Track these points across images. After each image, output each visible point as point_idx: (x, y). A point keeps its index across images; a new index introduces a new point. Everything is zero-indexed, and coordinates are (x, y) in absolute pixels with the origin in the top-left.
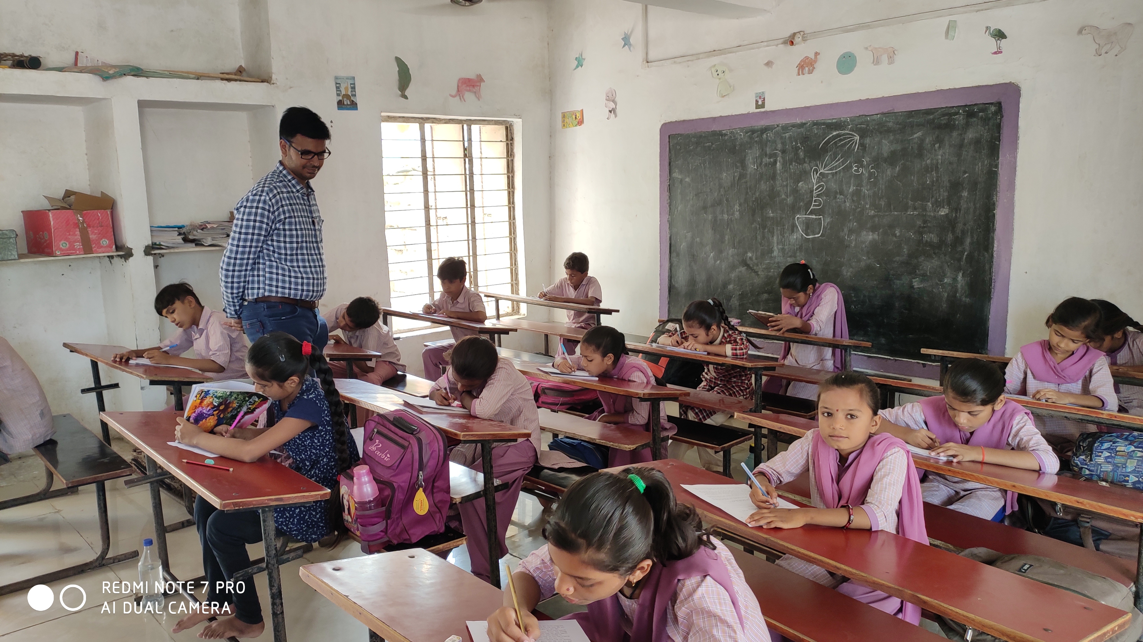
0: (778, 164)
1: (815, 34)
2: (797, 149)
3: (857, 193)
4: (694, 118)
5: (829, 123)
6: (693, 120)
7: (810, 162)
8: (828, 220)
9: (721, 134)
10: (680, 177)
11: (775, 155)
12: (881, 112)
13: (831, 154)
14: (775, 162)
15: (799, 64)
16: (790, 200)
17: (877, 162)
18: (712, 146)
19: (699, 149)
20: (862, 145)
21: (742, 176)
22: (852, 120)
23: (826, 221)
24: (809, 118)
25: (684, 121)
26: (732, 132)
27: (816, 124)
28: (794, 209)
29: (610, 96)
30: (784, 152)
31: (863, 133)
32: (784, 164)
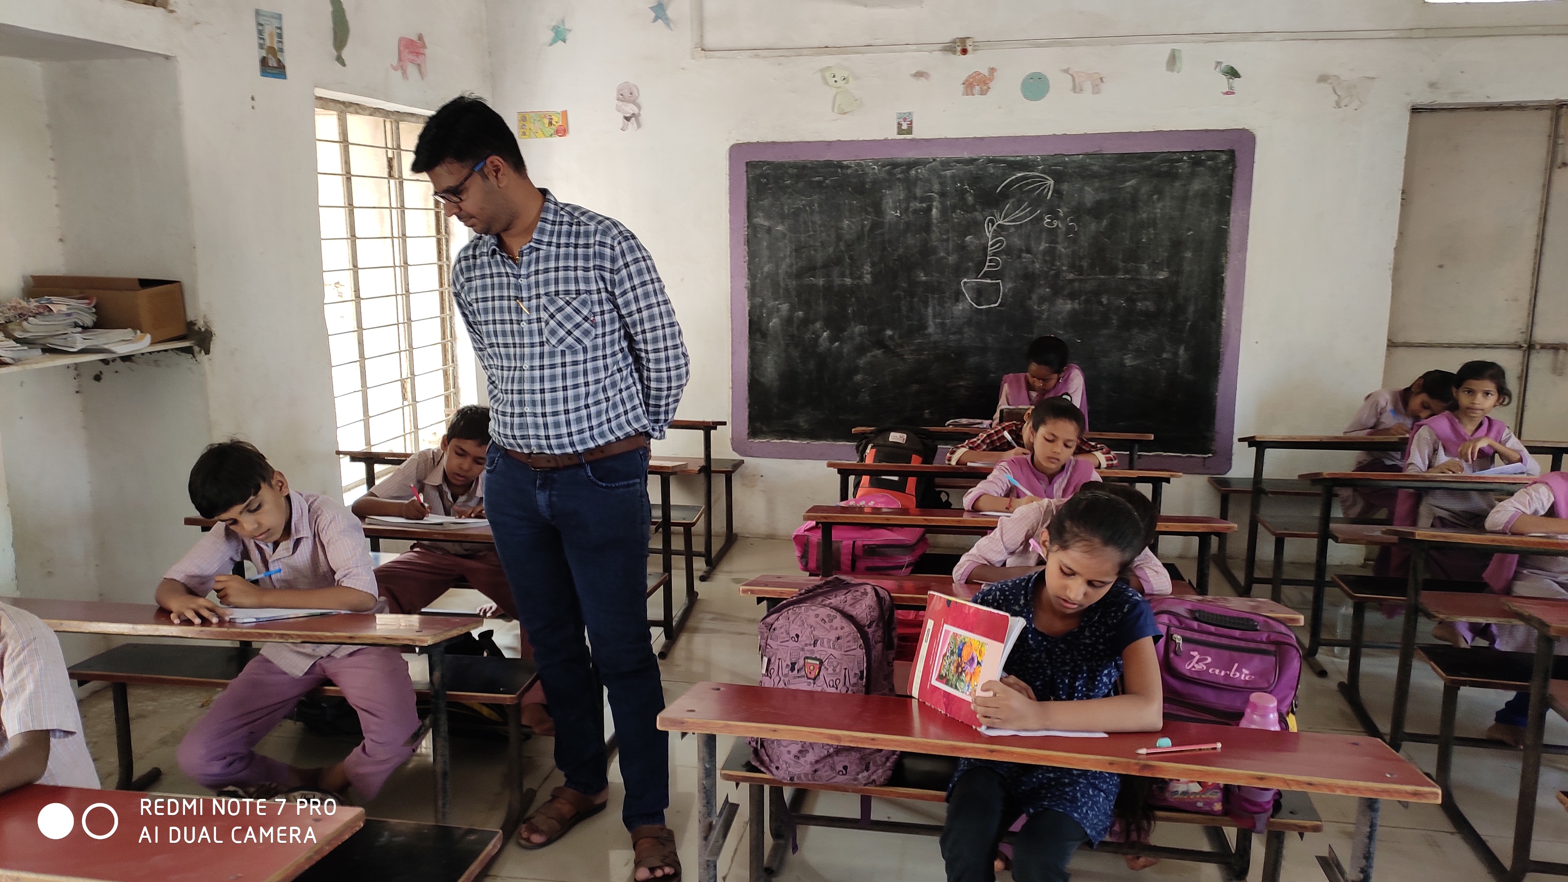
0: (934, 211)
1: (990, 44)
2: (962, 193)
3: (1051, 252)
4: (792, 140)
5: (1012, 161)
6: (791, 143)
7: (983, 210)
8: (1010, 285)
9: (840, 165)
10: (766, 224)
11: (930, 199)
12: (1084, 152)
13: (1013, 202)
14: (929, 209)
15: (967, 80)
16: (952, 259)
17: (1078, 213)
18: (824, 181)
19: (801, 185)
20: (1057, 191)
21: (875, 226)
22: (1044, 159)
23: (1005, 287)
24: (983, 153)
25: (774, 143)
26: (859, 163)
27: (990, 161)
28: (959, 271)
29: (627, 93)
30: (943, 194)
31: (1059, 177)
32: (944, 211)
